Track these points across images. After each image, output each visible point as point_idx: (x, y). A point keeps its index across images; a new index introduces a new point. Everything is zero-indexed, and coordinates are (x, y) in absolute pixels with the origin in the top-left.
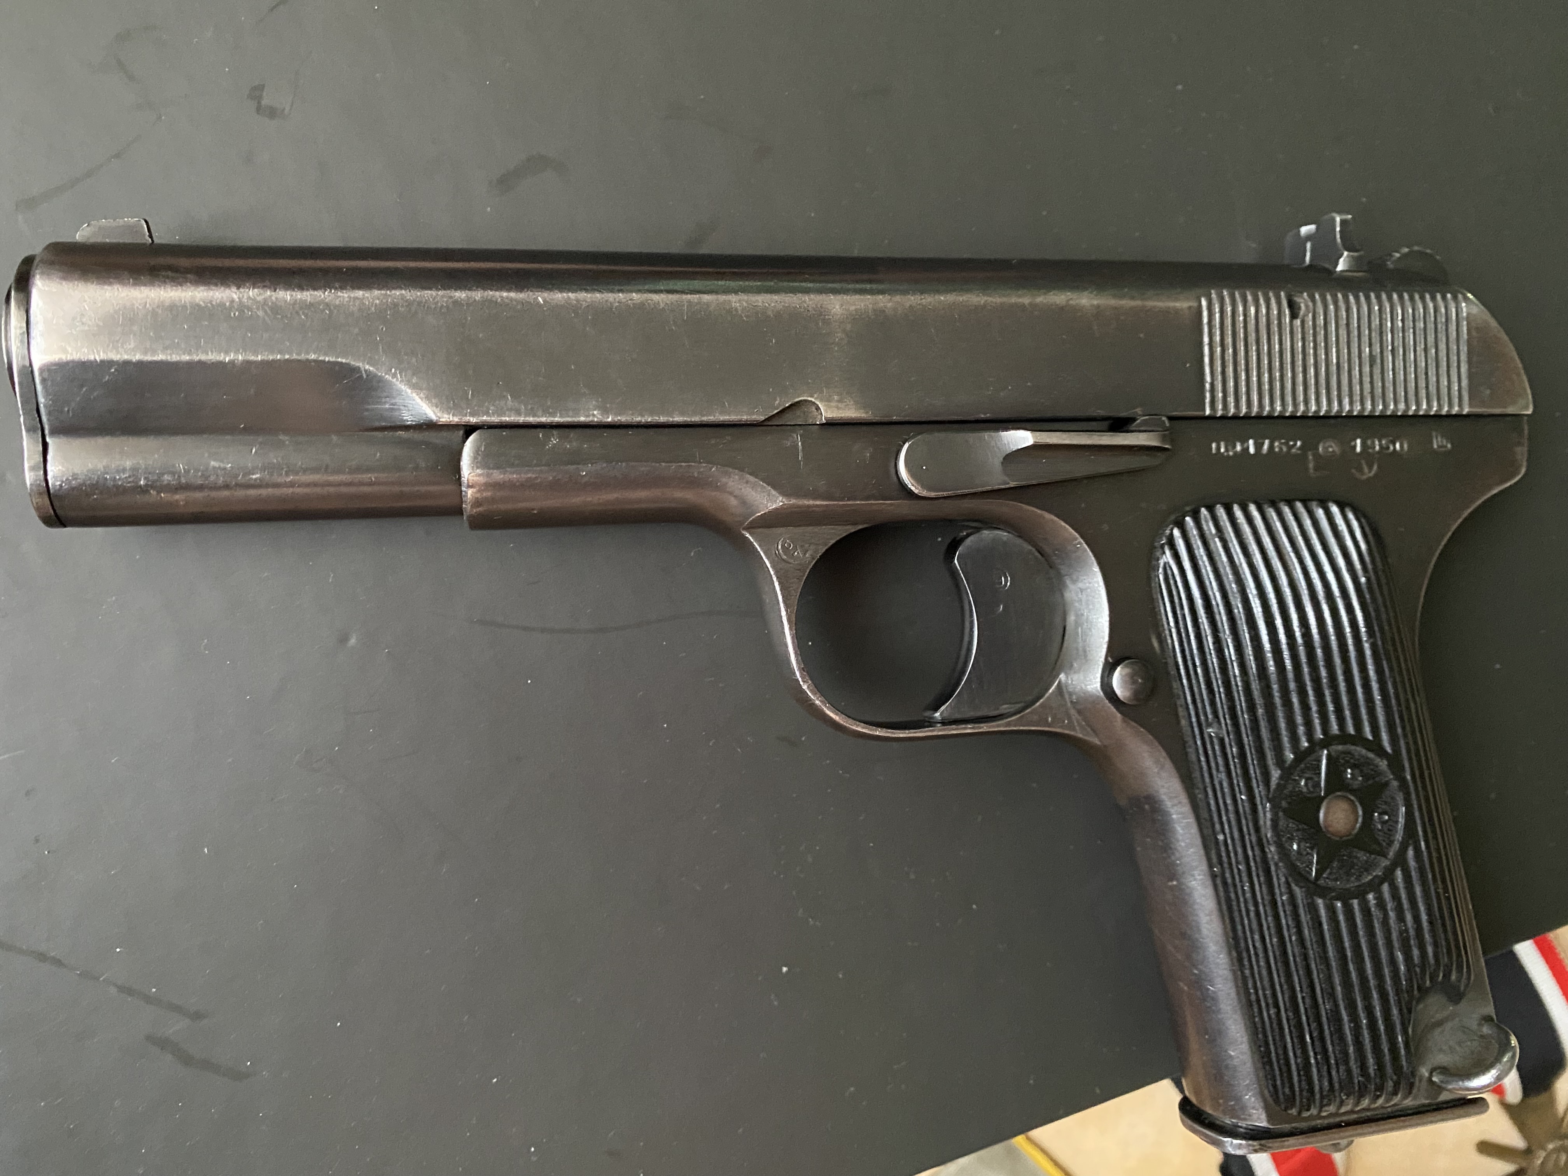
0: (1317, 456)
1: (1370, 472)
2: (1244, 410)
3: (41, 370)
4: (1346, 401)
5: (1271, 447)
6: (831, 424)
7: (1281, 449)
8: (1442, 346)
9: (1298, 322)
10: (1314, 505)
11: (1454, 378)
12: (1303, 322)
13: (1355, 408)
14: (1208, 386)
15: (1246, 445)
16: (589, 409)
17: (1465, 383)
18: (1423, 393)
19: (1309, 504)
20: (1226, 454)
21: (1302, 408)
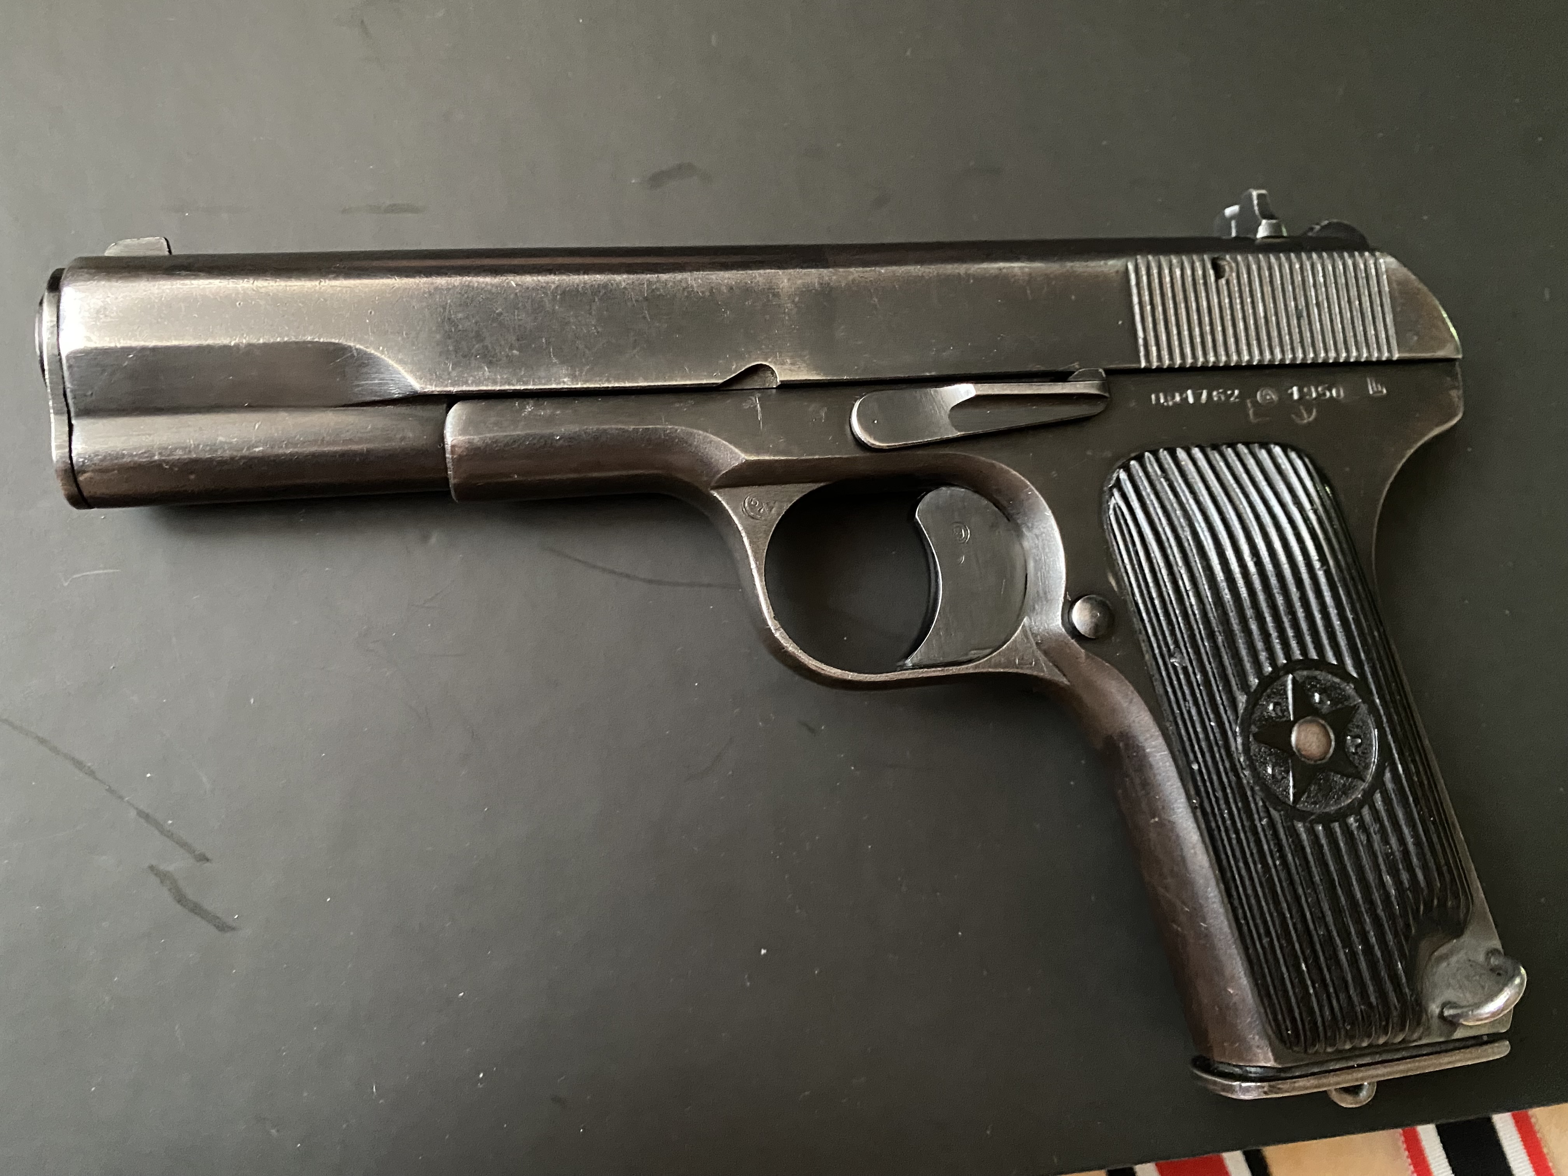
0: (1255, 403)
1: (1309, 417)
2: (1178, 361)
3: (68, 358)
4: (1277, 351)
5: (1210, 396)
6: (786, 386)
7: (1220, 398)
8: (1366, 299)
9: (1223, 281)
10: (1256, 447)
11: (1381, 327)
12: (1228, 283)
13: (1286, 356)
14: (1141, 341)
15: (1184, 396)
16: (560, 378)
17: (1392, 331)
18: (1351, 341)
19: (1251, 446)
20: (1165, 404)
21: (1235, 358)
